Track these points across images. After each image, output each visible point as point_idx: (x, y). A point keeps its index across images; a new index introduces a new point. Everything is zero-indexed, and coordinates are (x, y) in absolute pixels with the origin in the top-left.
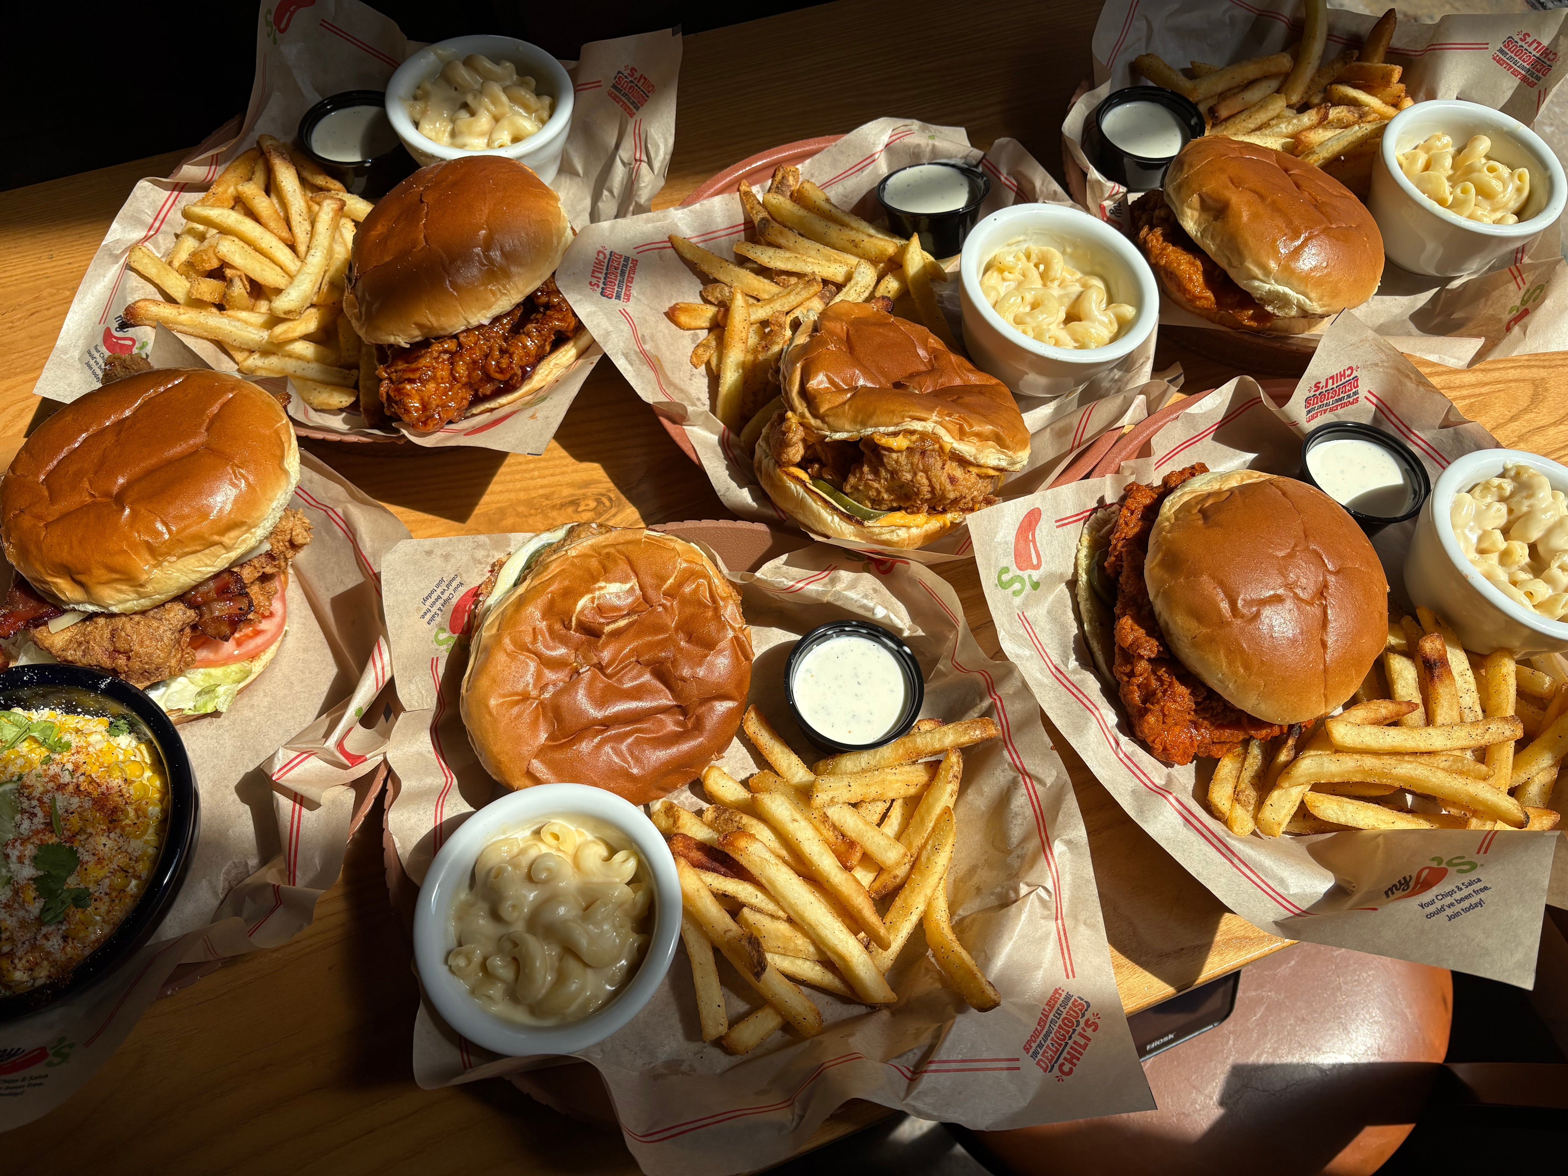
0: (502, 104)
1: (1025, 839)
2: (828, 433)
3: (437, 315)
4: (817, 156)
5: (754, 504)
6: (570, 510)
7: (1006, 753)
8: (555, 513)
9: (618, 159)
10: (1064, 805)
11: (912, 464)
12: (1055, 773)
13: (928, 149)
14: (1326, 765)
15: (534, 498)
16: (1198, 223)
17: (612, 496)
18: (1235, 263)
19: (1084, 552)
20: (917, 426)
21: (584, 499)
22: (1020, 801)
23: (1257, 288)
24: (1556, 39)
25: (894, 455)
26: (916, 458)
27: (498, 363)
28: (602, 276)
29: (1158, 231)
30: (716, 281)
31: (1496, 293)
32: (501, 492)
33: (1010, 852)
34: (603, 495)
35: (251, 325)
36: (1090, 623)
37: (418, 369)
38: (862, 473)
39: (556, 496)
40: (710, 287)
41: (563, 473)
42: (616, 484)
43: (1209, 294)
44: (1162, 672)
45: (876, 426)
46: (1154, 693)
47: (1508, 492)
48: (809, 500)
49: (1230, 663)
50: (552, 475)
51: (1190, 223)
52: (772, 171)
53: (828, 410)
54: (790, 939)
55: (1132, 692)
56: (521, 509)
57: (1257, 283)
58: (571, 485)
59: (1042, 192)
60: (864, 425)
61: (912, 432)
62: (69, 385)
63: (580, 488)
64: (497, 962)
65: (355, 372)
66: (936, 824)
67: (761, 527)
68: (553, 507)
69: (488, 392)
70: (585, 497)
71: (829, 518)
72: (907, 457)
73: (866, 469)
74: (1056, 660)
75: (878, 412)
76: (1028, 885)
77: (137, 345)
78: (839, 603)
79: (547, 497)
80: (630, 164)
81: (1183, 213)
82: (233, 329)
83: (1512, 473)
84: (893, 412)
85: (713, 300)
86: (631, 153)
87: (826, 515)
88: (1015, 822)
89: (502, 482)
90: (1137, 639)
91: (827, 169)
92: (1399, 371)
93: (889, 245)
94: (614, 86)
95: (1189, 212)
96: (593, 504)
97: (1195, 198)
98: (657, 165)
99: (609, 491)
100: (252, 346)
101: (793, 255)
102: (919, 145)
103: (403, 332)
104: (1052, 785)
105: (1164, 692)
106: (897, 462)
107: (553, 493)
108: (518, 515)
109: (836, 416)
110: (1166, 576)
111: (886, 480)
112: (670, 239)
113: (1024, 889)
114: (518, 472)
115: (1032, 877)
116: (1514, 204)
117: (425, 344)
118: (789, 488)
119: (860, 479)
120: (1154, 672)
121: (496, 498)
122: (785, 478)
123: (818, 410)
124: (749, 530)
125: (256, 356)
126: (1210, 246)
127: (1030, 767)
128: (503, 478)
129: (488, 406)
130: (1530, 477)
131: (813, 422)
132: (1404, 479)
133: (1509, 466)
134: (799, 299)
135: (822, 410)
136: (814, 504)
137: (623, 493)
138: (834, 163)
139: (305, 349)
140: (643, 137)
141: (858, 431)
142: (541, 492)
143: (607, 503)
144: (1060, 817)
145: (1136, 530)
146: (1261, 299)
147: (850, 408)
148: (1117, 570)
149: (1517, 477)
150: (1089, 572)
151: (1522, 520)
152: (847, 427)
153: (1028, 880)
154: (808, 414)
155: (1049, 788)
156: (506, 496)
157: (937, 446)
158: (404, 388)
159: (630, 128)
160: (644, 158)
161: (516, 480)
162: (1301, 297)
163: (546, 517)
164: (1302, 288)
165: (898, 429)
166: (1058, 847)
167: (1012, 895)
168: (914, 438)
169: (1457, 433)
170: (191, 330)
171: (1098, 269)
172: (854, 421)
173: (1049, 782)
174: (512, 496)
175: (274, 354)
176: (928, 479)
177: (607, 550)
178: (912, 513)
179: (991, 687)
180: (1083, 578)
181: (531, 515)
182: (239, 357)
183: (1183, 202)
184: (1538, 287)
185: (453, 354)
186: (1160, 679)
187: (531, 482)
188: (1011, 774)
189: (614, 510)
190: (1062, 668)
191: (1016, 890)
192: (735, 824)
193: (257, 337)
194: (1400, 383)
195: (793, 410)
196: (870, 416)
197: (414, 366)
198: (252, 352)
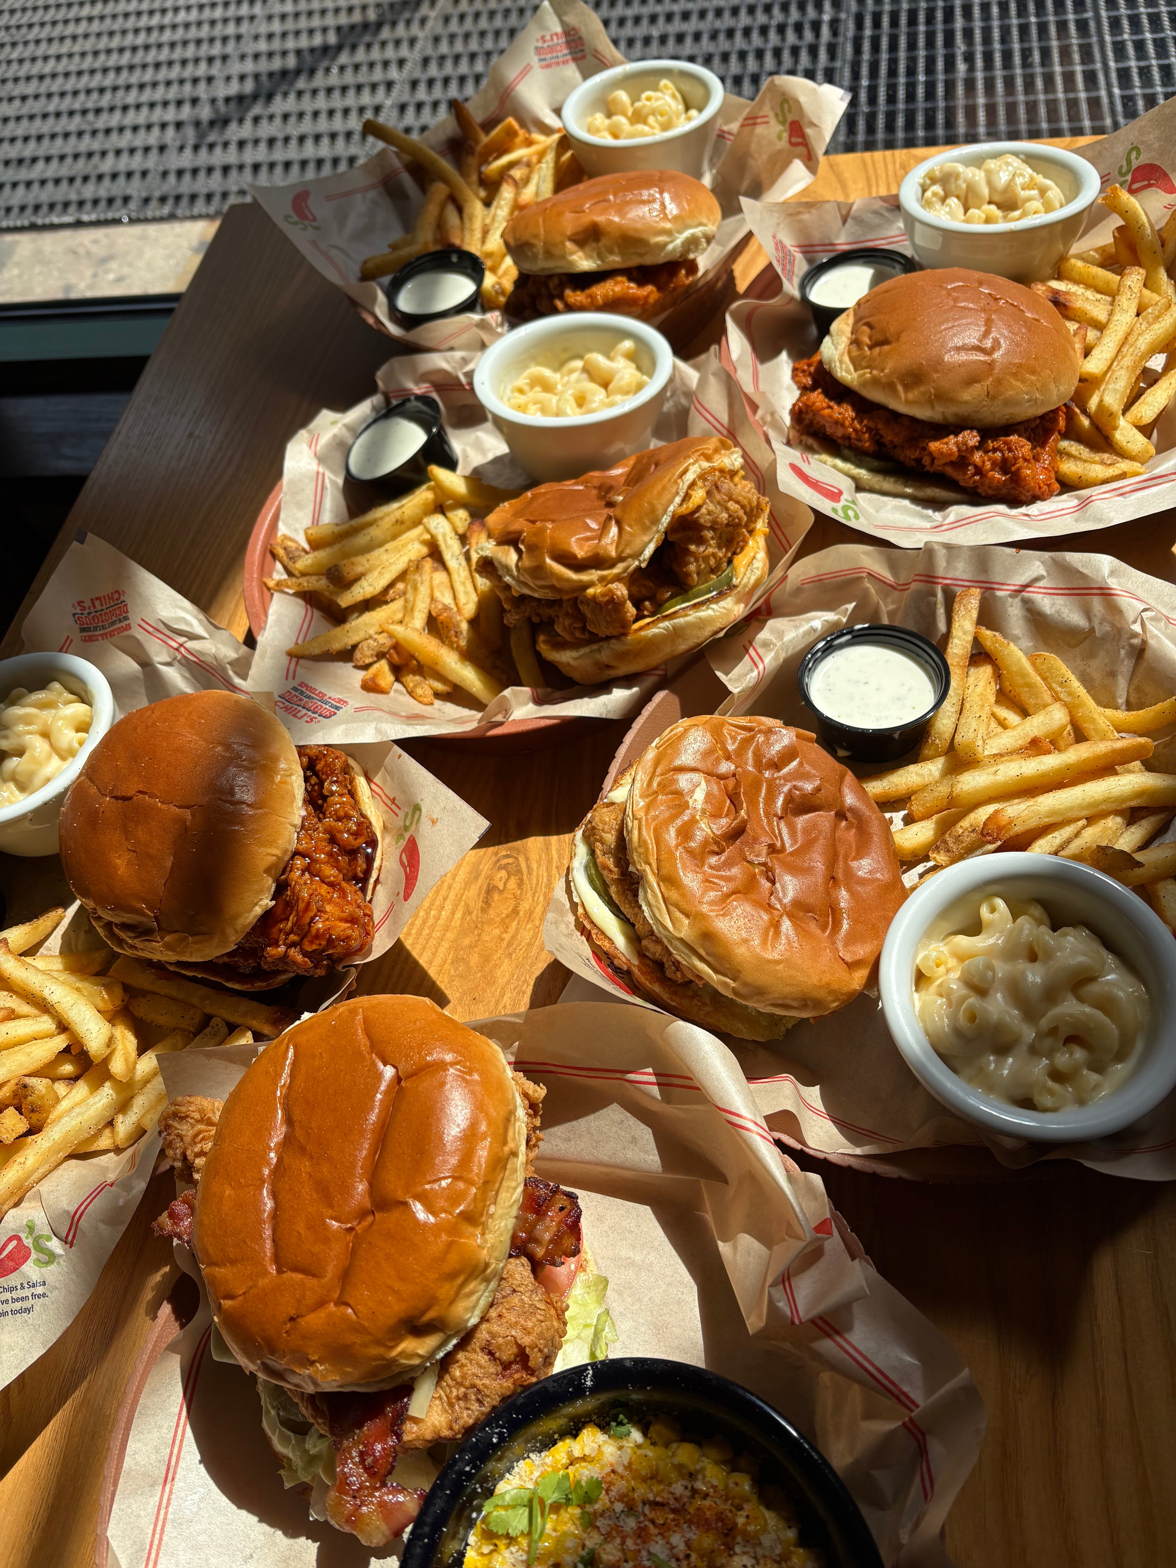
0: (35, 716)
1: (1088, 613)
2: (637, 563)
3: (272, 843)
4: (282, 515)
5: (635, 689)
6: (496, 896)
7: (999, 593)
8: (492, 913)
9: (159, 666)
10: (1075, 565)
11: (719, 503)
12: (1038, 563)
13: (344, 431)
14: (1117, 387)
15: (462, 924)
16: (588, 257)
17: (504, 853)
18: (643, 250)
19: (839, 463)
20: (690, 476)
21: (492, 879)
22: (1047, 604)
23: (674, 250)
24: (563, 23)
25: (703, 510)
26: (718, 497)
27: (348, 831)
28: (304, 711)
29: (568, 292)
30: (355, 647)
31: (753, 146)
32: (434, 954)
33: (1092, 630)
34: (498, 860)
35: (83, 1101)
36: (906, 486)
37: (308, 904)
38: (692, 554)
39: (472, 904)
40: (357, 655)
41: (450, 887)
42: (493, 845)
43: (650, 288)
44: (991, 444)
45: (665, 511)
46: (1005, 460)
47: (942, 193)
48: (681, 621)
49: (1023, 382)
50: (445, 899)
51: (584, 262)
52: (269, 556)
53: (617, 548)
54: (1105, 830)
55: (993, 477)
56: (466, 942)
57: (670, 247)
58: (467, 884)
59: (454, 368)
60: (656, 521)
61: (693, 485)
62: (11, 1348)
63: (476, 878)
64: (1063, 1059)
65: (213, 1022)
66: (1040, 675)
67: (660, 696)
68: (484, 910)
69: (364, 866)
70: (490, 878)
71: (710, 612)
72: (712, 502)
73: (693, 547)
74: (928, 525)
75: (655, 502)
76: (1135, 622)
77: (23, 1236)
78: (790, 652)
79: (468, 912)
80: (175, 659)
81: (571, 263)
82: (80, 1119)
83: (928, 182)
84: (664, 488)
85: (370, 660)
86: (165, 650)
87: (704, 613)
88: (1065, 615)
89: (424, 948)
90: (957, 443)
91: (300, 515)
92: (791, 215)
93: (423, 496)
94: (83, 630)
95: (575, 257)
96: (503, 874)
97: (569, 245)
98: (199, 630)
99: (496, 854)
100: (108, 1115)
101: (379, 569)
102: (335, 436)
103: (260, 892)
104: (1047, 571)
105: (1010, 450)
106: (709, 513)
107: (467, 905)
108: (471, 947)
109: (628, 543)
110: (922, 389)
111: (712, 538)
112: (290, 654)
113: (1137, 628)
114: (421, 929)
115: (1130, 615)
116: (681, 107)
117: (282, 887)
118: (655, 636)
119: (697, 560)
120: (986, 452)
121: (437, 961)
122: (643, 633)
123: (611, 558)
124: (656, 708)
125: (120, 1118)
126: (615, 260)
127: (1022, 579)
128: (419, 946)
129: (372, 881)
130: (941, 170)
131: (616, 570)
132: (871, 267)
133: (921, 181)
134: (427, 584)
135: (613, 554)
136: (688, 619)
137: (507, 842)
138: (299, 506)
139: (148, 1063)
140: (161, 627)
141: (658, 531)
142: (458, 915)
143: (510, 860)
144: (1085, 571)
145: (849, 408)
146: (681, 256)
147: (630, 526)
148: (877, 439)
149: (934, 181)
150: (859, 465)
151: (970, 195)
152: (646, 539)
153: (1131, 619)
154: (605, 573)
155: (1049, 574)
156: (442, 950)
157: (717, 473)
158: (318, 930)
159: (140, 635)
160: (182, 640)
161: (430, 935)
162: (701, 228)
163: (490, 922)
164: (696, 222)
165: (682, 494)
166: (1112, 583)
167: (1135, 641)
168: (700, 483)
169: (855, 219)
170: (46, 1167)
171: (565, 356)
172: (645, 529)
173: (1042, 571)
174: (445, 945)
175: (132, 1097)
176: (737, 502)
177: (655, 784)
178: (742, 549)
179: (930, 578)
180: (862, 473)
181: (479, 935)
182: (104, 1142)
183: (563, 257)
184: (782, 104)
185: (307, 869)
186: (995, 450)
187: (440, 922)
188: (1017, 602)
189: (521, 859)
190: (935, 524)
191: (1135, 635)
192: (966, 833)
193: (105, 1101)
194: (800, 222)
195: (591, 584)
196: (653, 510)
197: (302, 906)
198: (111, 1124)
